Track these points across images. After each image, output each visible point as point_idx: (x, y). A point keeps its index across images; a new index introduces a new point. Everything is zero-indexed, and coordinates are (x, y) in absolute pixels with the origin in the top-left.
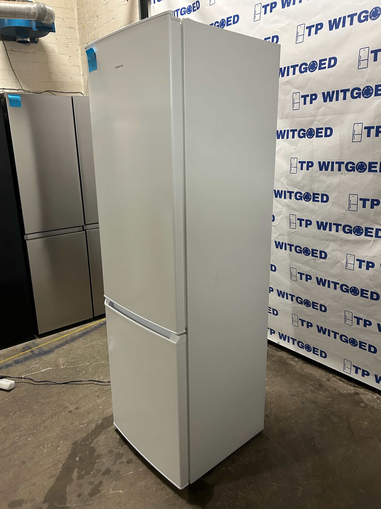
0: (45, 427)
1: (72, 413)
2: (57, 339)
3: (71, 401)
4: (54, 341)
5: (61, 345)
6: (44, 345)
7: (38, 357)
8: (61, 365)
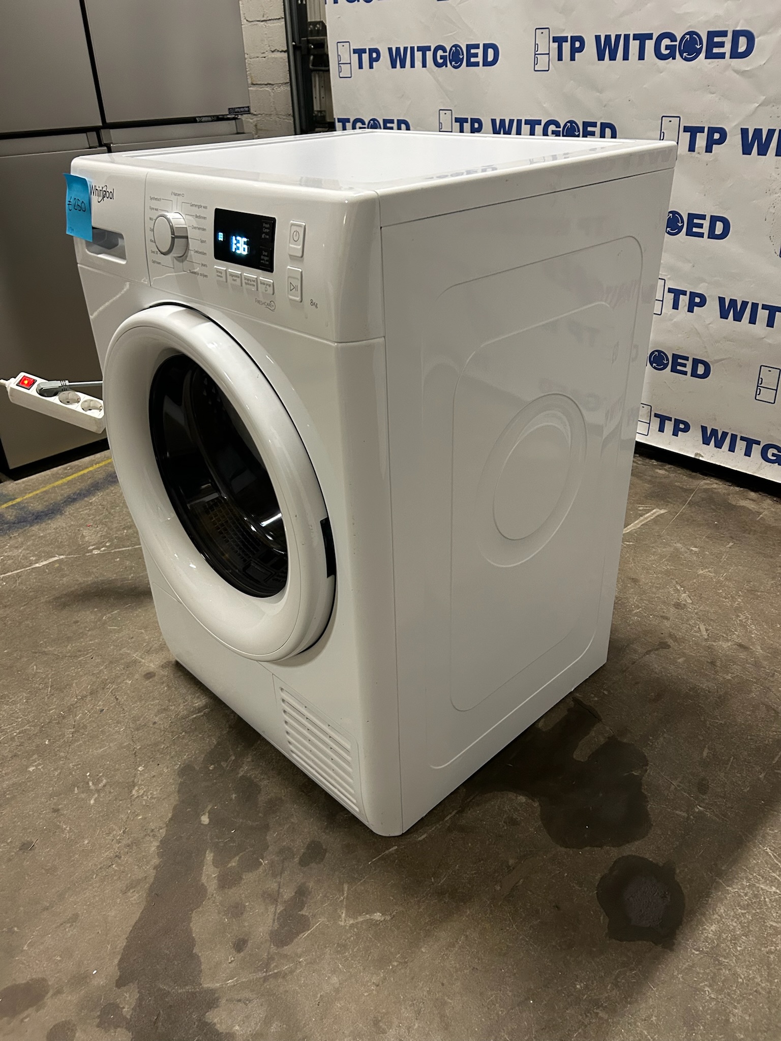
0: (78, 728)
1: (156, 678)
2: (65, 480)
3: (145, 644)
4: (57, 486)
5: (80, 494)
6: (31, 497)
7: (16, 529)
8: (92, 546)
